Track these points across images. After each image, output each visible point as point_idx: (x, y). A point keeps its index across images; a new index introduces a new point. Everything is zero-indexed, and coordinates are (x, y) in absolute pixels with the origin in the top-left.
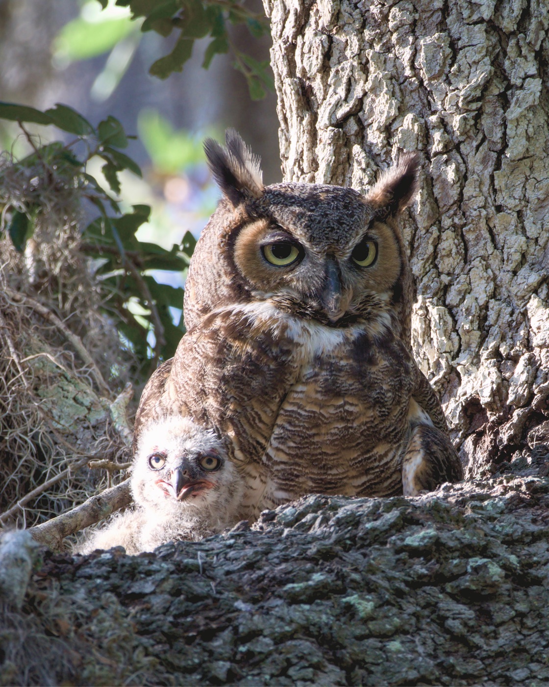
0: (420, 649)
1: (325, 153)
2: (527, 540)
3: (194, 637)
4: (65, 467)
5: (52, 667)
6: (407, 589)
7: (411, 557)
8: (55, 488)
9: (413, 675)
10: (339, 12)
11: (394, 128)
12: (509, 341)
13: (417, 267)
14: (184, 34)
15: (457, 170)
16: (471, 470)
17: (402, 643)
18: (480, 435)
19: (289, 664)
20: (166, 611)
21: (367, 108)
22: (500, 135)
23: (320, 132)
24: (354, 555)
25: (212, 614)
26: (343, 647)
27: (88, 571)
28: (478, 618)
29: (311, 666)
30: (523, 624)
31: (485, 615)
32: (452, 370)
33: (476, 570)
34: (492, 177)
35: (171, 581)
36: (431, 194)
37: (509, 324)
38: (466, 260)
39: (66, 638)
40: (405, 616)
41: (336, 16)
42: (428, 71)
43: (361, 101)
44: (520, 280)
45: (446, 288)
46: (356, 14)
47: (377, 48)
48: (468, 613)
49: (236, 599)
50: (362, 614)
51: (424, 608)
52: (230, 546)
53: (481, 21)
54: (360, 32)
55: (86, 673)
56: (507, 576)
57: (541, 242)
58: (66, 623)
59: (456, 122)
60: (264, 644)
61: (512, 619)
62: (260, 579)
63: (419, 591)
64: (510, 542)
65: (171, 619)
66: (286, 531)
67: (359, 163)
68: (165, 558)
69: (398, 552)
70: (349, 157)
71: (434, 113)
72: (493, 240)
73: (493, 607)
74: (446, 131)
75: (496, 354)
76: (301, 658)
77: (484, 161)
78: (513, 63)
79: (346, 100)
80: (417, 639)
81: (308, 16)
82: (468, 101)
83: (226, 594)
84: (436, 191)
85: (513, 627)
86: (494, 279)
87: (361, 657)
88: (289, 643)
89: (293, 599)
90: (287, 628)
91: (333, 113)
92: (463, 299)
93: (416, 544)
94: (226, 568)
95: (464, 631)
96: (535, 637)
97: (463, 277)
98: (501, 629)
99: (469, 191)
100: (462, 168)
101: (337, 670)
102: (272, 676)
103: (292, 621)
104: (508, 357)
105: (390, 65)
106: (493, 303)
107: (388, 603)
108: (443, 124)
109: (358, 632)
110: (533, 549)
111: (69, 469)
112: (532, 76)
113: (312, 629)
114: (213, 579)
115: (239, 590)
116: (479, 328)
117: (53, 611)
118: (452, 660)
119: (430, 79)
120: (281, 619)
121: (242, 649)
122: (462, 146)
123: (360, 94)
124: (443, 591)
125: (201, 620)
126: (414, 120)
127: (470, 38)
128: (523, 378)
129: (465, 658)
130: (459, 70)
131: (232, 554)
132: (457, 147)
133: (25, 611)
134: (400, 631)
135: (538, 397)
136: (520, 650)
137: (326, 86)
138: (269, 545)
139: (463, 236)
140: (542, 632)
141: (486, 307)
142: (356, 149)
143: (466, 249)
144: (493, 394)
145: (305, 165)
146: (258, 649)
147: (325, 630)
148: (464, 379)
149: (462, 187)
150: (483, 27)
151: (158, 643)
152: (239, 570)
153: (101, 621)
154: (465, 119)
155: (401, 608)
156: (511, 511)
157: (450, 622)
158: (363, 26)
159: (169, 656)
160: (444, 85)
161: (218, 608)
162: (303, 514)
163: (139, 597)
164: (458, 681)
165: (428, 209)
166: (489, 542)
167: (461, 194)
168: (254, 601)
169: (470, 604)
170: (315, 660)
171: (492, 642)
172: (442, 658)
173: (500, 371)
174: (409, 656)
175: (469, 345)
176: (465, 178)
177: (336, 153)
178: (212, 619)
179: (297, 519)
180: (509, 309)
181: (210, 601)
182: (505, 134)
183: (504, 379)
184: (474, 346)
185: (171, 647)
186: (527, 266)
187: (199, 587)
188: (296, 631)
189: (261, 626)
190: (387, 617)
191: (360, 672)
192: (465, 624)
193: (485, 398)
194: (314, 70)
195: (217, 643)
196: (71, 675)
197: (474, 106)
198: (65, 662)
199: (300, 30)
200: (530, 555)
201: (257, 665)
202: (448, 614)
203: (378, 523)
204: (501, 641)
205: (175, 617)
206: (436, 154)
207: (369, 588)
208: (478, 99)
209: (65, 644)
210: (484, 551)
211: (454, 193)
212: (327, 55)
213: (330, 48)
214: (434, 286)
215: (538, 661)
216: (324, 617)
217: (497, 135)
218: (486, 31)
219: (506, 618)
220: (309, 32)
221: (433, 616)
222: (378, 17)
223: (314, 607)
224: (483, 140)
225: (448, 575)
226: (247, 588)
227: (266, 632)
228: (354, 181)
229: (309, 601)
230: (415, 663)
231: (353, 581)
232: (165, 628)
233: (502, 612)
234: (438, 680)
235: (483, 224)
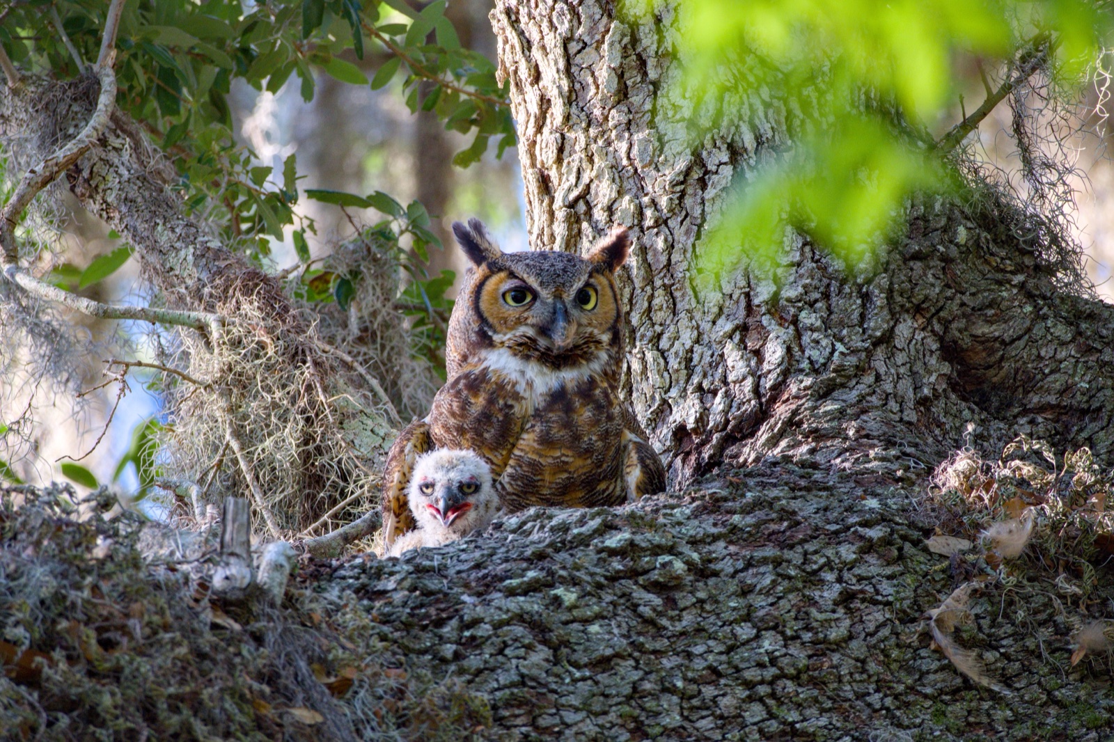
0: (616, 631)
1: (560, 229)
2: (708, 540)
3: (427, 626)
4: (362, 487)
5: (305, 652)
6: (605, 582)
7: (610, 556)
8: (357, 503)
9: (609, 652)
10: (569, 115)
11: (614, 207)
12: (710, 378)
13: (635, 319)
14: (480, 132)
15: (666, 240)
16: (680, 483)
17: (601, 626)
18: (688, 454)
19: (506, 645)
20: (405, 604)
21: (593, 191)
22: (699, 211)
23: (557, 213)
24: (564, 555)
25: (442, 606)
26: (551, 631)
27: (343, 572)
28: (665, 604)
29: (523, 646)
30: (702, 609)
31: (671, 602)
32: (664, 402)
33: (664, 565)
34: (694, 246)
35: (409, 580)
36: (645, 260)
37: (710, 364)
38: (674, 313)
39: (318, 629)
40: (604, 604)
41: (567, 118)
42: (641, 161)
43: (588, 186)
44: (717, 327)
45: (659, 336)
46: (583, 116)
47: (600, 142)
48: (657, 601)
49: (463, 593)
50: (567, 604)
51: (621, 597)
52: (463, 550)
53: (683, 119)
54: (586, 130)
55: (330, 657)
56: (689, 570)
57: (735, 297)
58: (318, 615)
59: (663, 202)
60: (484, 630)
61: (694, 605)
62: (485, 577)
63: (616, 584)
64: (694, 542)
65: (408, 610)
66: (510, 537)
67: (587, 237)
68: (408, 562)
69: (599, 551)
70: (580, 231)
71: (646, 195)
72: (696, 296)
73: (678, 595)
74: (656, 209)
75: (700, 388)
76: (516, 640)
77: (687, 233)
78: (709, 153)
79: (576, 186)
80: (613, 623)
81: (545, 118)
82: (674, 184)
83: (455, 590)
84: (649, 257)
85: (694, 611)
86: (698, 327)
87: (566, 638)
88: (506, 628)
89: (511, 593)
90: (504, 616)
91: (566, 196)
92: (672, 345)
93: (614, 545)
94: (458, 568)
95: (653, 615)
96: (713, 619)
97: (672, 328)
98: (684, 613)
99: (676, 257)
100: (670, 238)
101: (546, 649)
102: (491, 655)
103: (508, 611)
104: (709, 391)
105: (610, 157)
106: (696, 347)
107: (589, 594)
108: (654, 203)
109: (564, 618)
110: (712, 548)
111: (366, 488)
112: (725, 164)
113: (525, 616)
114: (446, 577)
115: (466, 585)
116: (686, 368)
117: (308, 606)
118: (642, 639)
119: (643, 167)
120: (500, 609)
121: (467, 634)
122: (669, 222)
123: (587, 181)
124: (636, 583)
125: (433, 611)
126: (631, 201)
127: (674, 133)
128: (721, 407)
129: (654, 638)
130: (666, 160)
131: (463, 556)
132: (665, 222)
133: (284, 607)
134: (599, 617)
135: (732, 423)
136: (700, 630)
137: (561, 175)
138: (494, 548)
139: (671, 294)
140: (718, 614)
141: (691, 350)
142: (585, 225)
143: (675, 304)
144: (697, 421)
145: (546, 239)
146: (480, 633)
147: (536, 617)
148: (675, 409)
149: (670, 254)
150: (684, 124)
151: (397, 630)
152: (468, 570)
153: (344, 614)
154: (671, 199)
155: (600, 598)
156: (696, 517)
157: (641, 609)
158: (589, 125)
159: (405, 641)
160: (654, 173)
161: (448, 601)
162: (524, 523)
163: (383, 593)
164: (647, 656)
165: (642, 272)
166: (675, 543)
167: (669, 260)
168: (479, 595)
169: (658, 594)
170: (527, 641)
171: (677, 623)
172: (634, 638)
173: (702, 401)
174: (607, 637)
175: (677, 381)
176: (673, 246)
177: (570, 229)
178: (443, 610)
179: (520, 527)
180: (710, 352)
181: (441, 596)
182: (703, 210)
183: (706, 409)
184: (682, 382)
185: (408, 633)
186: (723, 317)
187: (433, 584)
188: (511, 619)
189: (482, 615)
190: (588, 605)
191: (564, 651)
192: (654, 610)
193: (690, 425)
194: (550, 162)
195: (446, 630)
196: (320, 658)
197: (678, 188)
198: (316, 648)
199: (539, 129)
200: (710, 552)
201: (478, 646)
202: (641, 602)
203: (583, 529)
204: (684, 623)
205: (412, 609)
206: (649, 228)
207: (575, 582)
208: (682, 183)
209: (317, 634)
210: (671, 550)
211: (663, 259)
212: (561, 150)
213: (563, 143)
214: (649, 334)
215: (715, 639)
216: (536, 607)
217: (697, 212)
218: (687, 128)
219: (688, 604)
220: (546, 130)
221: (628, 604)
222: (600, 119)
223: (528, 598)
224: (686, 216)
225: (640, 570)
226: (473, 584)
227: (487, 620)
228: (584, 251)
229: (525, 594)
230: (611, 643)
231: (560, 576)
232: (403, 618)
233: (685, 600)
234: (630, 655)
235: (687, 284)
